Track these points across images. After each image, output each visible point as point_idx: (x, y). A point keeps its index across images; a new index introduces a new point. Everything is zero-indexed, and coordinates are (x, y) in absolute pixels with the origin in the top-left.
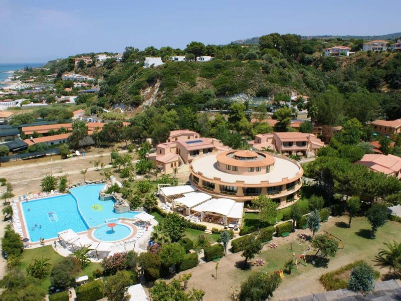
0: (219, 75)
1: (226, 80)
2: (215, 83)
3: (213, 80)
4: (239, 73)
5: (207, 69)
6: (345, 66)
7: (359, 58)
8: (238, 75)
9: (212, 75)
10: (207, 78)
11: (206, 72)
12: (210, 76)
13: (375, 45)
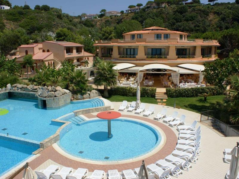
0: (24, 20)
1: (32, 23)
2: (22, 25)
3: (19, 23)
4: (42, 18)
5: (11, 14)
6: (99, 25)
7: (106, 19)
8: (41, 19)
9: (17, 19)
10: (13, 22)
11: (10, 17)
12: (15, 20)
13: (111, 13)
